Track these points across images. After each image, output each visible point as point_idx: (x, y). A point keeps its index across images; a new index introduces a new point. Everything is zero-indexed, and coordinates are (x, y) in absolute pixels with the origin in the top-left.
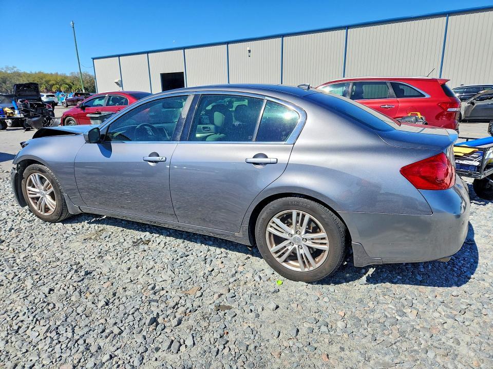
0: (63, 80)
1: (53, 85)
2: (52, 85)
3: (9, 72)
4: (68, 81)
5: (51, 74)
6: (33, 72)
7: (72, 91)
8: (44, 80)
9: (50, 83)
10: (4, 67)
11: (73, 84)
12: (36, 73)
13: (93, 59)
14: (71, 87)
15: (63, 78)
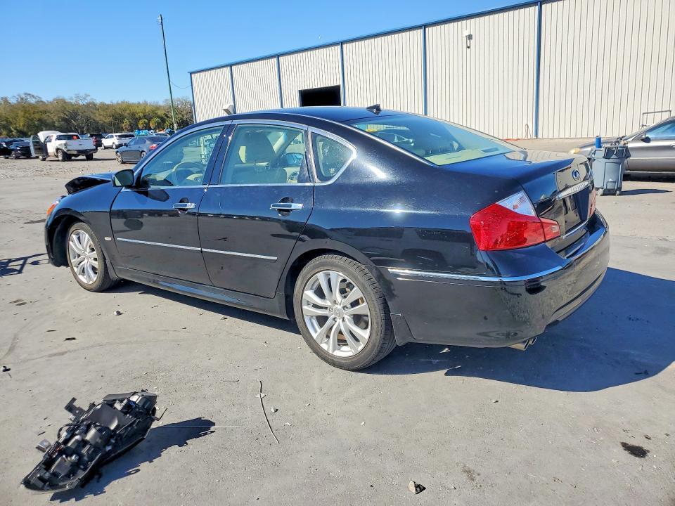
0: (153, 111)
1: (140, 118)
2: (138, 120)
3: (81, 103)
4: (161, 113)
5: (139, 103)
6: (115, 102)
7: (166, 127)
8: (128, 112)
9: (137, 116)
10: (73, 96)
11: (168, 117)
12: (118, 104)
13: (191, 74)
14: (163, 121)
15: (154, 109)
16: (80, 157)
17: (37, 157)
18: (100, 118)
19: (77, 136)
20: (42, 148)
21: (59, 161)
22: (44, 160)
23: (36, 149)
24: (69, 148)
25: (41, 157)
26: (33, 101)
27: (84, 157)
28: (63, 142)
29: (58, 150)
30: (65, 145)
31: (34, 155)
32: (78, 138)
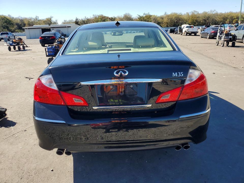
16: (192, 34)
17: (180, 34)
18: (218, 19)
19: (193, 26)
20: (181, 30)
21: (185, 35)
22: (182, 35)
23: (179, 31)
24: (189, 31)
25: (181, 34)
26: (196, 13)
27: (194, 34)
28: (187, 28)
29: (185, 31)
30: (188, 30)
31: (178, 33)
32: (193, 27)
